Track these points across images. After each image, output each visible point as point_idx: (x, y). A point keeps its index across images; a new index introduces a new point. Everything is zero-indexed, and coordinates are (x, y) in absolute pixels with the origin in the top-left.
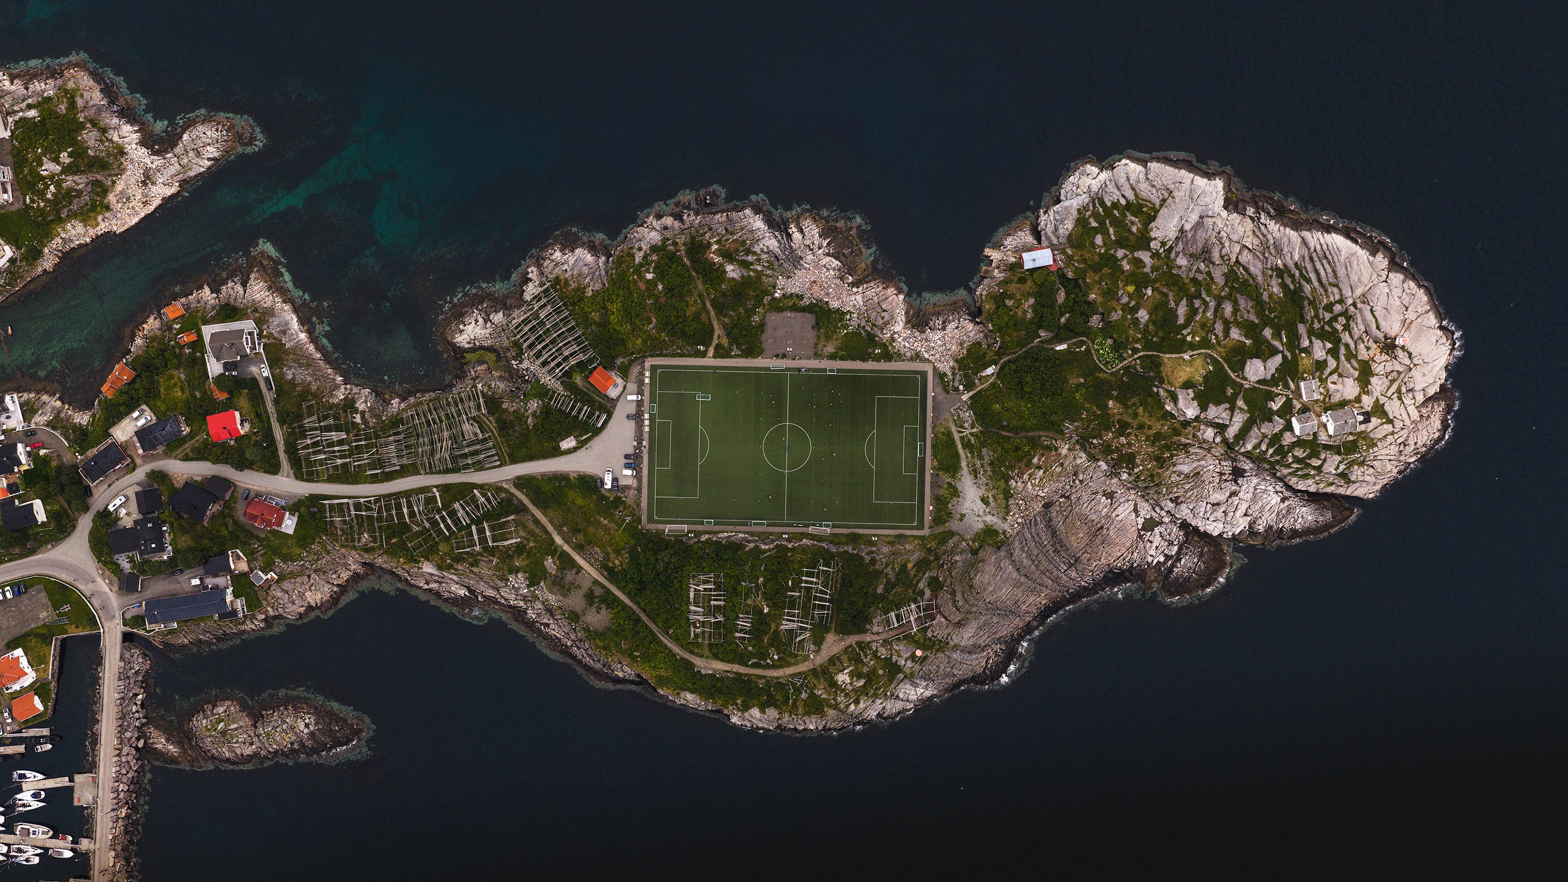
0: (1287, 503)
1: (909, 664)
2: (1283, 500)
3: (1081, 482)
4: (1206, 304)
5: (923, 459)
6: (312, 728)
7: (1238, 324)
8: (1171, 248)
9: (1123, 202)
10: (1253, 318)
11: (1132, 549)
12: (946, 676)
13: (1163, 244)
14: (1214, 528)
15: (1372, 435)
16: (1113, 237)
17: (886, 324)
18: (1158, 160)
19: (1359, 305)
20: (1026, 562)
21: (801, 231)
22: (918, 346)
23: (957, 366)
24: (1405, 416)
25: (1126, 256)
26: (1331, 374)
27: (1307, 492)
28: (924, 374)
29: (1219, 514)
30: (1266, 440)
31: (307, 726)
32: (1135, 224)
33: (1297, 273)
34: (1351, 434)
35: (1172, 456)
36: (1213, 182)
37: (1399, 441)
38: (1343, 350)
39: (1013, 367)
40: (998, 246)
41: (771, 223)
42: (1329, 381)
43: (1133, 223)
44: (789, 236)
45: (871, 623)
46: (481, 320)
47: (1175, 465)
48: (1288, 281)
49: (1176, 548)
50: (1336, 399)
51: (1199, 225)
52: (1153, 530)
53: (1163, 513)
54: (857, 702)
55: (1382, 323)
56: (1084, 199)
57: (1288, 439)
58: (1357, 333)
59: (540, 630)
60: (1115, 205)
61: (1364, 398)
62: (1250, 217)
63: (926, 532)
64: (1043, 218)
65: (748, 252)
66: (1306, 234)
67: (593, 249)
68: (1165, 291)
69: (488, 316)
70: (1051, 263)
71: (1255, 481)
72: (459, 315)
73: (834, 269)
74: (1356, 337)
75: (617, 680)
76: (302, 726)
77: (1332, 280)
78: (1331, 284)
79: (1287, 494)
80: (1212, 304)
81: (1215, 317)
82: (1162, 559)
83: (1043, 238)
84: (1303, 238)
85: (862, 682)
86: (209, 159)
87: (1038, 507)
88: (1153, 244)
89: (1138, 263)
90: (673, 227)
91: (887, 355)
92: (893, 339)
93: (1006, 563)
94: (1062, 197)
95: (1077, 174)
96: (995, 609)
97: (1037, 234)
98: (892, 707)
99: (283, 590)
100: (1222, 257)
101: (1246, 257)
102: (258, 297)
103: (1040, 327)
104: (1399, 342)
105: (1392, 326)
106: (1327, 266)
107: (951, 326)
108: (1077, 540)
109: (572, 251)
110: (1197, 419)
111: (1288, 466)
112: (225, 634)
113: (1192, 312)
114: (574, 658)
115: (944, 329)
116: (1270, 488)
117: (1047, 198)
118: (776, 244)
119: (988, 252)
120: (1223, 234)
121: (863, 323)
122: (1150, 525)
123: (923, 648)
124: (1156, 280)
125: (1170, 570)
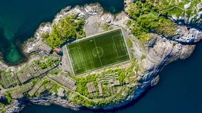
2: (199, 32)
11: (172, 50)
12: (144, 87)
17: (110, 22)
21: (87, 9)
22: (117, 24)
23: (126, 26)
28: (120, 29)
30: (193, 20)
35: (175, 29)
39: (137, 22)
41: (81, 10)
44: (85, 11)
46: (31, 47)
49: (180, 48)
53: (176, 41)
63: (131, 60)
67: (48, 26)
71: (192, 29)
72: (26, 47)
73: (96, 15)
85: (128, 94)
90: (62, 17)
91: (112, 28)
96: (149, 71)
107: (122, 18)
108: (161, 52)
109: (44, 27)
110: (178, 20)
116: (196, 30)
118: (83, 13)
119: (125, 2)
121: (105, 23)
122: (174, 45)
125: (181, 52)
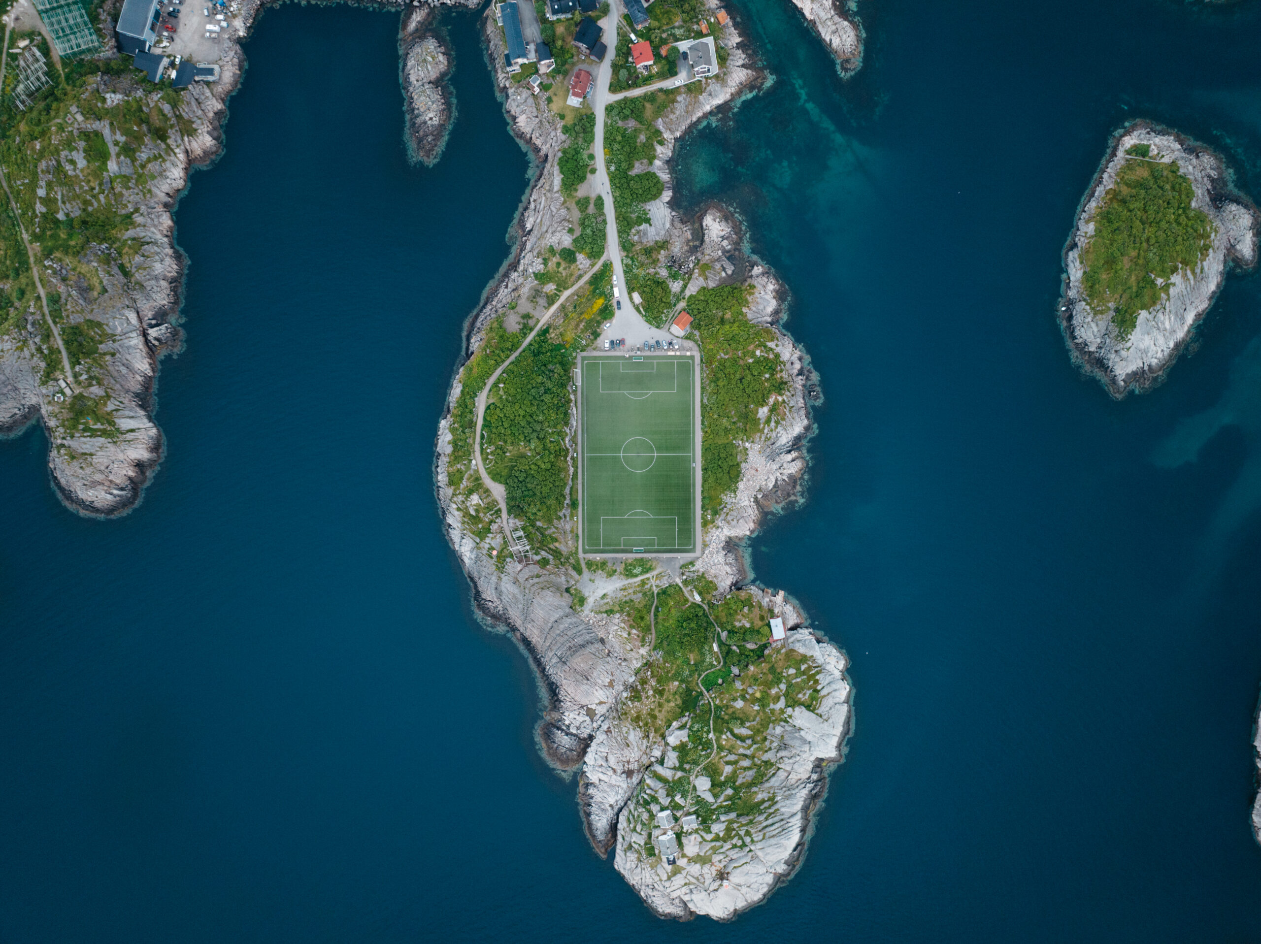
0: (609, 808)
1: (487, 546)
2: (611, 806)
3: (620, 664)
4: (749, 748)
5: (631, 552)
6: (429, 122)
7: (735, 772)
8: (787, 722)
9: (819, 688)
10: (739, 782)
11: (573, 701)
12: (479, 572)
13: (790, 717)
14: (589, 758)
15: (659, 866)
16: (794, 681)
17: (728, 523)
18: (849, 711)
19: (750, 854)
20: (562, 627)
21: (793, 460)
22: (713, 547)
23: (700, 574)
24: (674, 888)
25: (781, 691)
26: (702, 837)
27: (617, 822)
28: (693, 550)
29: (601, 762)
30: (653, 793)
31: (431, 119)
32: (804, 696)
33: (771, 811)
34: (660, 852)
35: (640, 727)
36: (834, 750)
37: (655, 885)
38: (718, 844)
39: (700, 614)
40: (786, 601)
41: (798, 439)
42: (697, 836)
43: (804, 694)
44: (789, 452)
45: (515, 517)
46: (723, 233)
47: (634, 729)
48: (766, 805)
49: (574, 731)
50: (684, 840)
51: (805, 741)
52: (587, 715)
53: (599, 722)
54: (459, 509)
55: (738, 870)
56: (820, 660)
57: (654, 808)
58: (730, 853)
59: (503, 281)
60: (817, 682)
61: (685, 860)
62: (809, 778)
63: (581, 555)
64: (806, 632)
65: (777, 423)
66: (799, 816)
67: (776, 312)
68: (758, 719)
69: (726, 239)
70: (775, 638)
71: (625, 786)
72: (726, 218)
73: (766, 485)
74: (728, 853)
75: (468, 338)
76: (431, 115)
77: (767, 835)
78: (764, 834)
79: (616, 810)
80: (748, 752)
81: (739, 755)
82: (567, 722)
83: (792, 632)
84: (796, 814)
85: (473, 513)
86: (831, 40)
87: (601, 634)
88: (790, 709)
89: (777, 699)
90: (793, 369)
91: (705, 524)
92: (718, 527)
93: (561, 613)
94: (821, 644)
95: (838, 654)
96: (528, 605)
97: (794, 628)
98: (455, 535)
99: (527, 98)
100: (782, 758)
101: (782, 774)
102: (734, 75)
103: (729, 632)
104: (725, 883)
105: (736, 877)
106: (777, 831)
107: (728, 569)
108: (579, 662)
109: (774, 298)
110: (667, 744)
111: (636, 809)
112: (494, 59)
113: (742, 739)
114: (484, 307)
115: (726, 564)
116: (619, 797)
117: (820, 634)
118: (783, 443)
119: (782, 593)
120: (798, 758)
121: (729, 506)
122: (591, 713)
123: (498, 557)
124: (764, 712)
125: (559, 728)
